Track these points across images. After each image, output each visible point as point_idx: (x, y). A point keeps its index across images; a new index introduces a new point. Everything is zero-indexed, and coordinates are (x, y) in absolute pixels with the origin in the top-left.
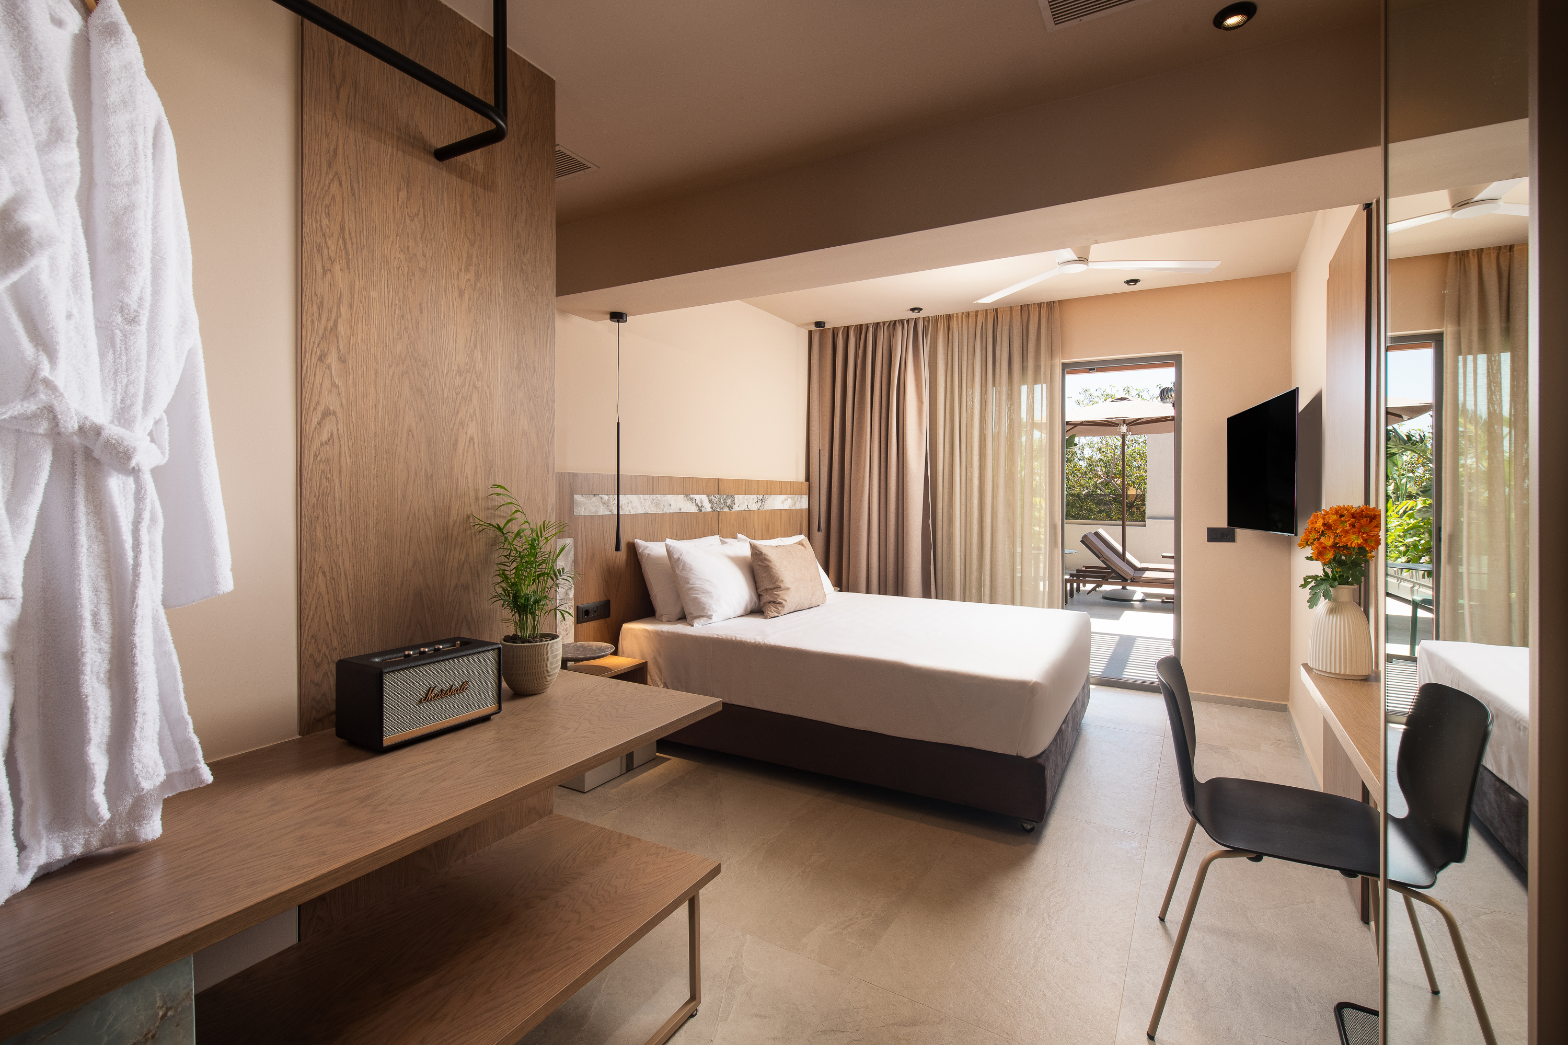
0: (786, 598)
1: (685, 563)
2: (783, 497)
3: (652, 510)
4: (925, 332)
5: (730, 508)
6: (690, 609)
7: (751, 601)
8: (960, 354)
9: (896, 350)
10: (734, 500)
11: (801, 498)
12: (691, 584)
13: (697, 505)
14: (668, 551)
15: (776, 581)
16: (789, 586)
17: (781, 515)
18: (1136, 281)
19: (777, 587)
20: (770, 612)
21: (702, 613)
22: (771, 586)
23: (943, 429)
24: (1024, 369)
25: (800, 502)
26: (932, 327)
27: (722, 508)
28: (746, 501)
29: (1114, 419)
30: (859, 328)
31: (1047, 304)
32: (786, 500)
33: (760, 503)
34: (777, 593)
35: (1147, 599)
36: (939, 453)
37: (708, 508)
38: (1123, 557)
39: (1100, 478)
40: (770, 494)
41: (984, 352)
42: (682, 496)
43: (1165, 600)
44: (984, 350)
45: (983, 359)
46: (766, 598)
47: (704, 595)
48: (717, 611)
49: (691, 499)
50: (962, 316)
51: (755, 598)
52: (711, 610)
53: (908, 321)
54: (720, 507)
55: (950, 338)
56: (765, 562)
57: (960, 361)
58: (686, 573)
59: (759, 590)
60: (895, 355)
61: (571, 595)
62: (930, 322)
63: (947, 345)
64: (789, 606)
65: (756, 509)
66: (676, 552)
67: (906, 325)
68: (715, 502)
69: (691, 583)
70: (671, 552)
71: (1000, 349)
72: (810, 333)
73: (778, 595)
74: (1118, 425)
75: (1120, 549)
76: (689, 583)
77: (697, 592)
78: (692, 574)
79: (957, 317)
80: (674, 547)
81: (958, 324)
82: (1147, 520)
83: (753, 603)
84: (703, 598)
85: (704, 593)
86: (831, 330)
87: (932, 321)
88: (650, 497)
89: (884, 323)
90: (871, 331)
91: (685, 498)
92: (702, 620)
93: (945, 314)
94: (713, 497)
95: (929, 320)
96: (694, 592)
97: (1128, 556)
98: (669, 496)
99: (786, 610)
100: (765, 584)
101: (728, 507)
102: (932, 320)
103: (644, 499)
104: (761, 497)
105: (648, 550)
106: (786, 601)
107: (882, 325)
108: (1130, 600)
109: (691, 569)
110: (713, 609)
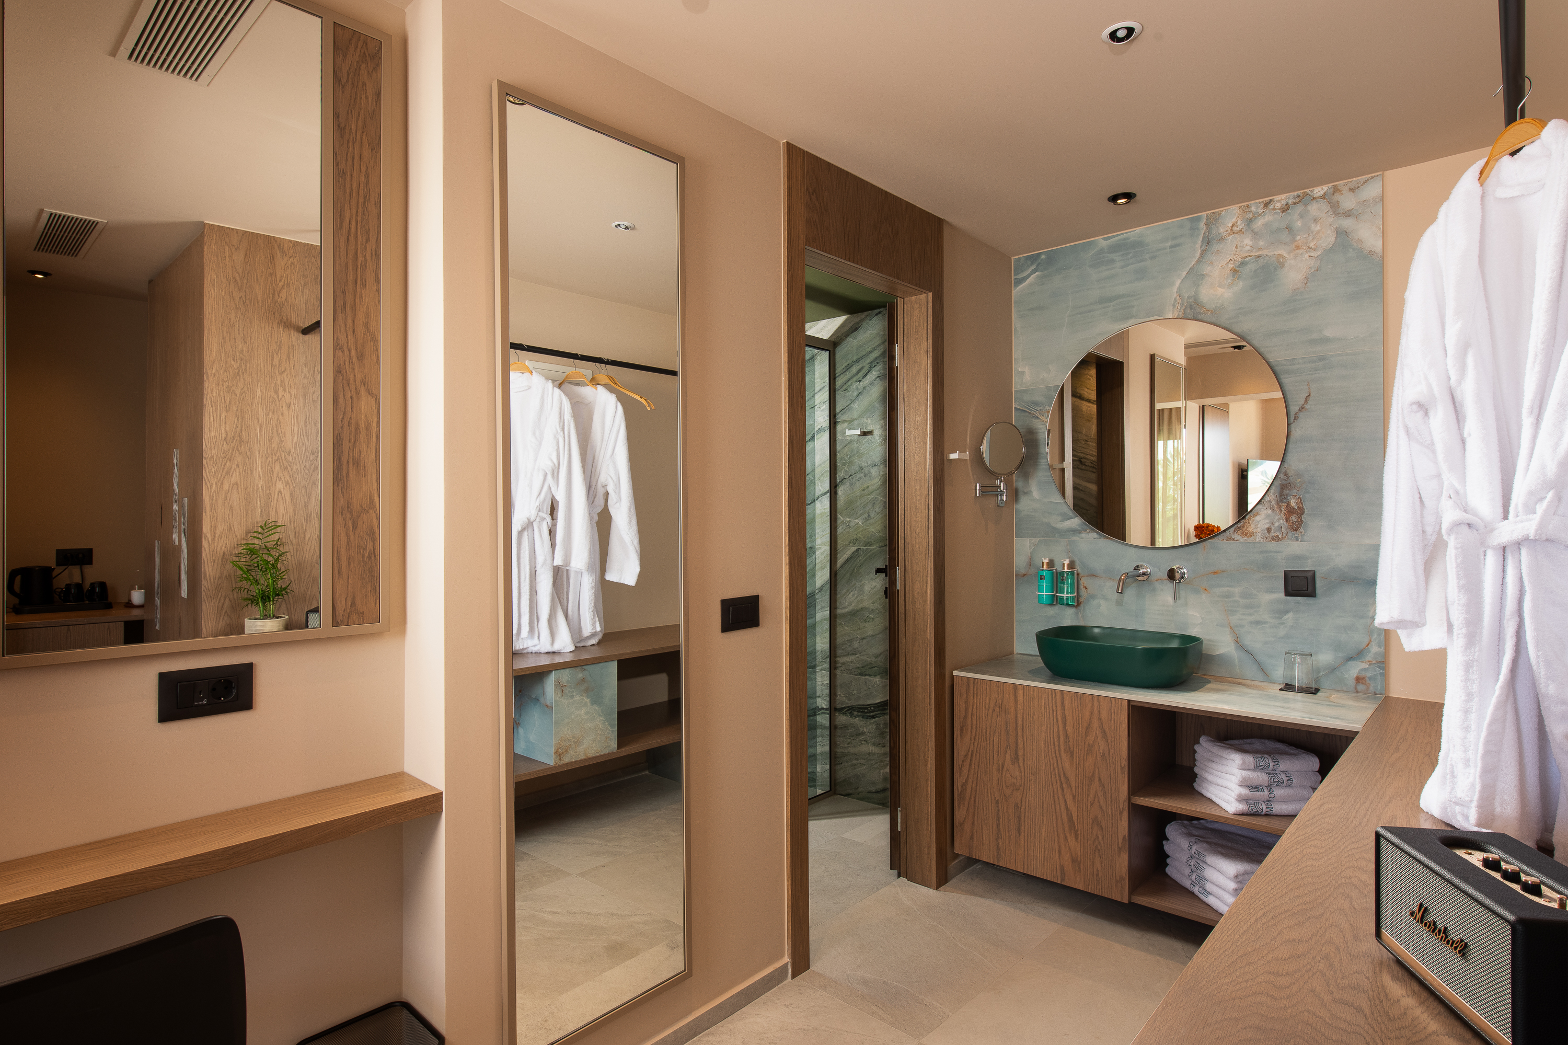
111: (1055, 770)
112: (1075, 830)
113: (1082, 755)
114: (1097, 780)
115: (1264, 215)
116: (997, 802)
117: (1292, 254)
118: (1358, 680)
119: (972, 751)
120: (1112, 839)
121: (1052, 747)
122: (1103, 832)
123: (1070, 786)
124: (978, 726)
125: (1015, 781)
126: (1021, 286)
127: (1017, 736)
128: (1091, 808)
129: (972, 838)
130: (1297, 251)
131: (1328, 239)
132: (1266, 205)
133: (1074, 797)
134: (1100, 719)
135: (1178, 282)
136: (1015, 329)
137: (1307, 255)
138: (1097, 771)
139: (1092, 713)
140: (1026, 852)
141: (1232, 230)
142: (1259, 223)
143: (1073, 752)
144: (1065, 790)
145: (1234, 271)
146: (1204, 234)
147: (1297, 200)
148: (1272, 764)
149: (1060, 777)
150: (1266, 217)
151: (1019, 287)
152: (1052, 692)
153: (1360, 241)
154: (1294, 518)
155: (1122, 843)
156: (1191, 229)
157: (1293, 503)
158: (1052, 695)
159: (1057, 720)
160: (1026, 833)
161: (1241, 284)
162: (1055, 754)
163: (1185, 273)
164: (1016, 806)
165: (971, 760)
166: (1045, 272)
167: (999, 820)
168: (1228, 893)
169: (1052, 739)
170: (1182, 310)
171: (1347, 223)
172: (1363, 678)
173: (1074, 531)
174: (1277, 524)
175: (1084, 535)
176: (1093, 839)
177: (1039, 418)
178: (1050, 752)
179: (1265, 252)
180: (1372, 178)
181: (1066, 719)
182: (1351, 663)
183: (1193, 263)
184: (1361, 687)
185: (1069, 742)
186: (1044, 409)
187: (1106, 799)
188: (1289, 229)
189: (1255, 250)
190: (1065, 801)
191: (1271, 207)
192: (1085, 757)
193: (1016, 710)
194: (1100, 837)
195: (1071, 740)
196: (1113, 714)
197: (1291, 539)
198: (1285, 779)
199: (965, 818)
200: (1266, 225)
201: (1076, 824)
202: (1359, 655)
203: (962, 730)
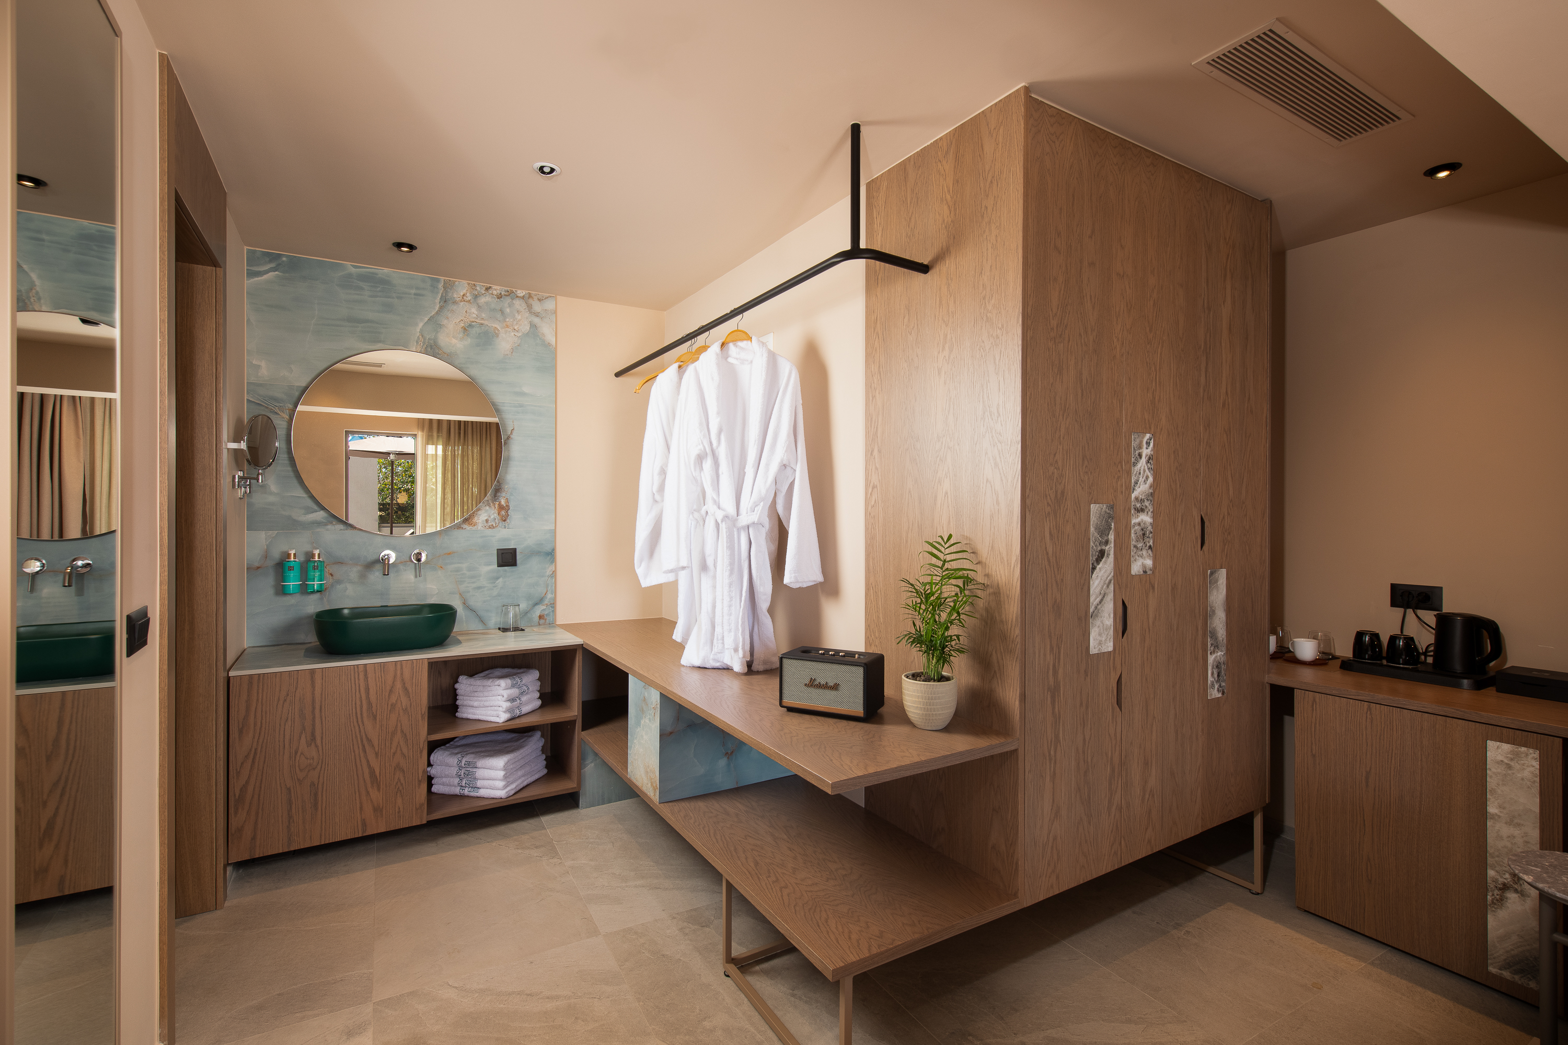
111: (356, 737)
112: (377, 782)
113: (385, 716)
114: (399, 731)
115: (485, 296)
116: (289, 789)
117: (503, 330)
118: (541, 617)
119: (256, 750)
120: (413, 776)
121: (354, 717)
122: (404, 774)
123: (373, 746)
124: (264, 721)
125: (312, 761)
126: (256, 279)
127: (314, 718)
128: (393, 758)
129: (254, 838)
130: (507, 329)
131: (526, 328)
132: (487, 289)
133: (377, 754)
134: (403, 680)
135: (421, 325)
136: (248, 320)
137: (513, 334)
138: (399, 725)
139: (395, 677)
140: (324, 824)
141: (463, 298)
142: (482, 300)
143: (376, 716)
144: (367, 751)
145: (465, 329)
146: (442, 294)
147: (507, 294)
148: (519, 681)
149: (362, 741)
150: (487, 297)
151: (253, 280)
152: (354, 668)
153: (543, 334)
154: (503, 513)
155: (422, 776)
156: (431, 286)
157: (503, 502)
158: (354, 670)
159: (360, 691)
160: (324, 805)
161: (468, 341)
162: (357, 722)
163: (427, 319)
164: (313, 784)
165: (253, 762)
166: (287, 275)
167: (291, 807)
168: (499, 780)
169: (354, 710)
170: (424, 347)
171: (536, 320)
172: (543, 616)
173: (319, 524)
174: (492, 517)
175: (329, 527)
176: (395, 784)
177: (279, 414)
178: (352, 723)
179: (486, 322)
180: (550, 297)
181: (368, 688)
182: (537, 607)
183: (433, 313)
184: (542, 621)
185: (372, 708)
186: (285, 406)
187: (407, 745)
188: (502, 311)
189: (479, 319)
190: (368, 761)
191: (490, 292)
192: (388, 716)
193: (313, 694)
194: (402, 779)
195: (374, 705)
196: (415, 674)
197: (501, 527)
198: (526, 689)
199: (245, 821)
200: (487, 303)
201: (378, 777)
202: (540, 601)
203: (241, 731)
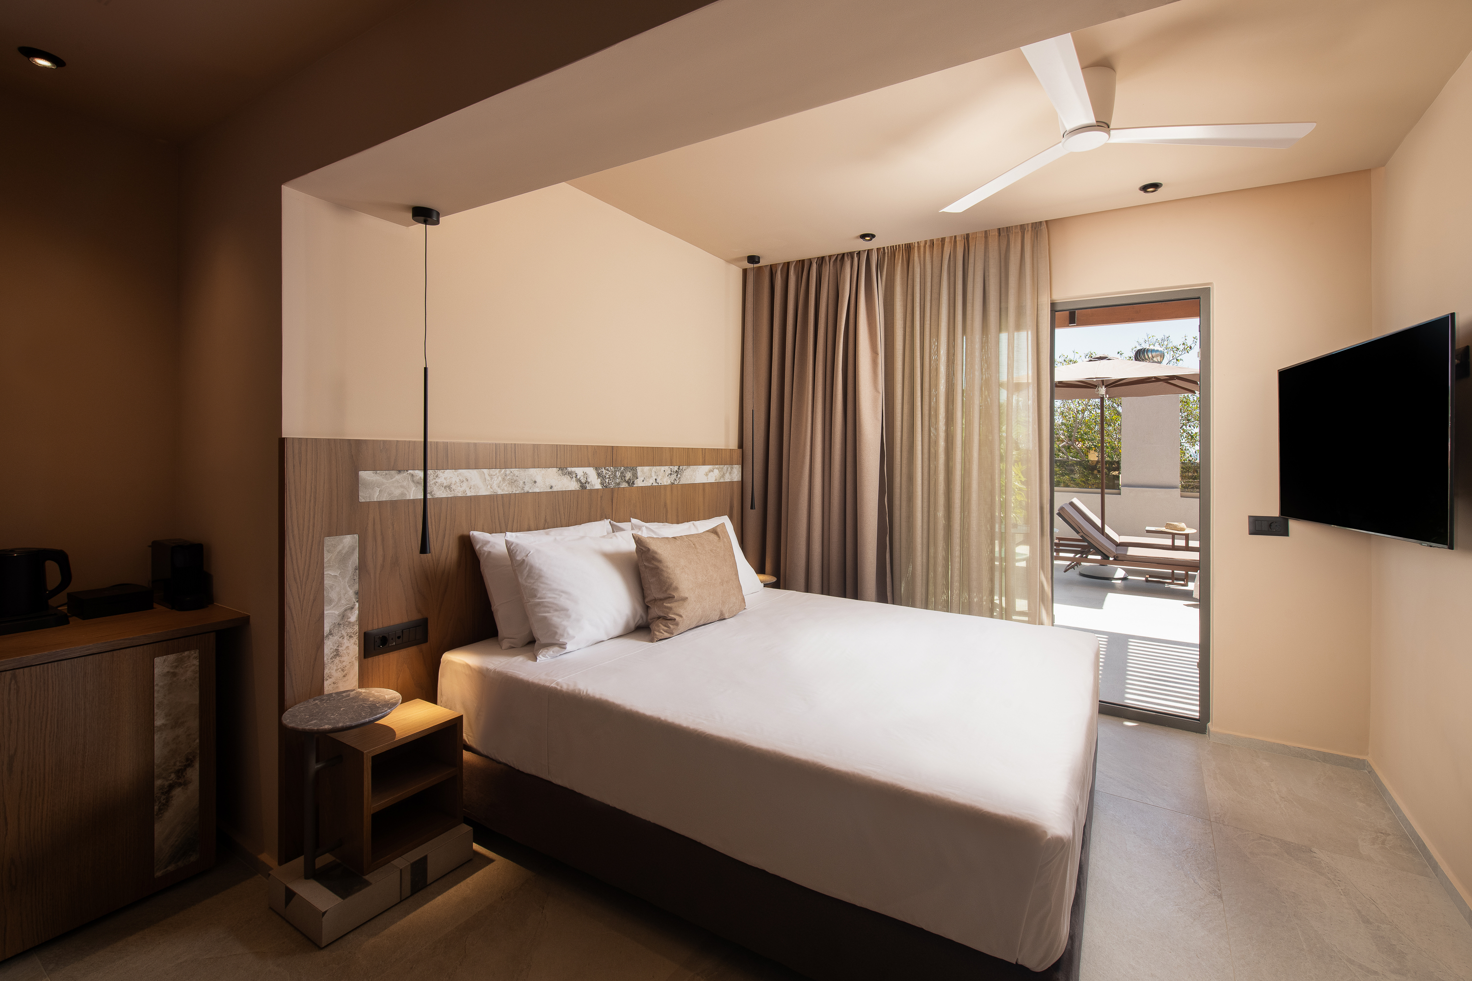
0: (682, 611)
1: (531, 568)
2: (707, 468)
3: (504, 489)
4: (879, 266)
5: (631, 483)
6: (538, 634)
7: (634, 616)
8: (922, 293)
9: (843, 289)
10: (636, 474)
11: (732, 468)
12: (539, 598)
13: (579, 481)
14: (508, 549)
15: (668, 589)
16: (686, 595)
17: (704, 490)
18: (1156, 186)
19: (670, 597)
20: (657, 633)
21: (555, 642)
22: (661, 596)
23: (901, 386)
24: (1002, 311)
25: (730, 473)
26: (888, 260)
27: (619, 484)
28: (653, 474)
29: (1095, 380)
30: (802, 262)
31: (1032, 227)
32: (711, 471)
33: (674, 476)
34: (669, 605)
35: (1129, 577)
36: (897, 415)
37: (595, 483)
38: (1102, 531)
39: (1063, 441)
40: (689, 464)
41: (952, 290)
42: (555, 469)
43: (1149, 579)
44: (952, 287)
45: (951, 299)
46: (655, 611)
47: (556, 613)
48: (574, 637)
49: (570, 473)
50: (925, 247)
51: (640, 611)
52: (565, 635)
53: (859, 253)
54: (616, 483)
55: (910, 274)
56: (653, 562)
57: (922, 301)
58: (532, 581)
59: (647, 600)
60: (843, 296)
61: (354, 617)
62: (886, 255)
63: (906, 283)
64: (684, 623)
65: (669, 483)
66: (520, 552)
67: (856, 259)
68: (607, 476)
69: (539, 595)
70: (512, 551)
71: (972, 285)
72: (745, 271)
73: (670, 608)
74: (1096, 386)
75: (1098, 522)
76: (535, 596)
77: (547, 609)
78: (543, 583)
79: (919, 247)
80: (517, 545)
81: (919, 257)
82: (1123, 489)
83: (638, 617)
84: (555, 618)
85: (556, 610)
86: (769, 268)
87: (888, 254)
88: (500, 472)
89: (830, 257)
90: (814, 267)
91: (560, 472)
92: (552, 651)
93: (904, 243)
94: (603, 470)
95: (884, 253)
96: (543, 609)
97: (1108, 530)
98: (532, 471)
99: (681, 628)
100: (654, 593)
101: (628, 482)
102: (888, 252)
103: (490, 475)
104: (676, 468)
105: (488, 546)
106: (681, 616)
107: (827, 259)
108: (1110, 578)
109: (540, 576)
110: (568, 634)
